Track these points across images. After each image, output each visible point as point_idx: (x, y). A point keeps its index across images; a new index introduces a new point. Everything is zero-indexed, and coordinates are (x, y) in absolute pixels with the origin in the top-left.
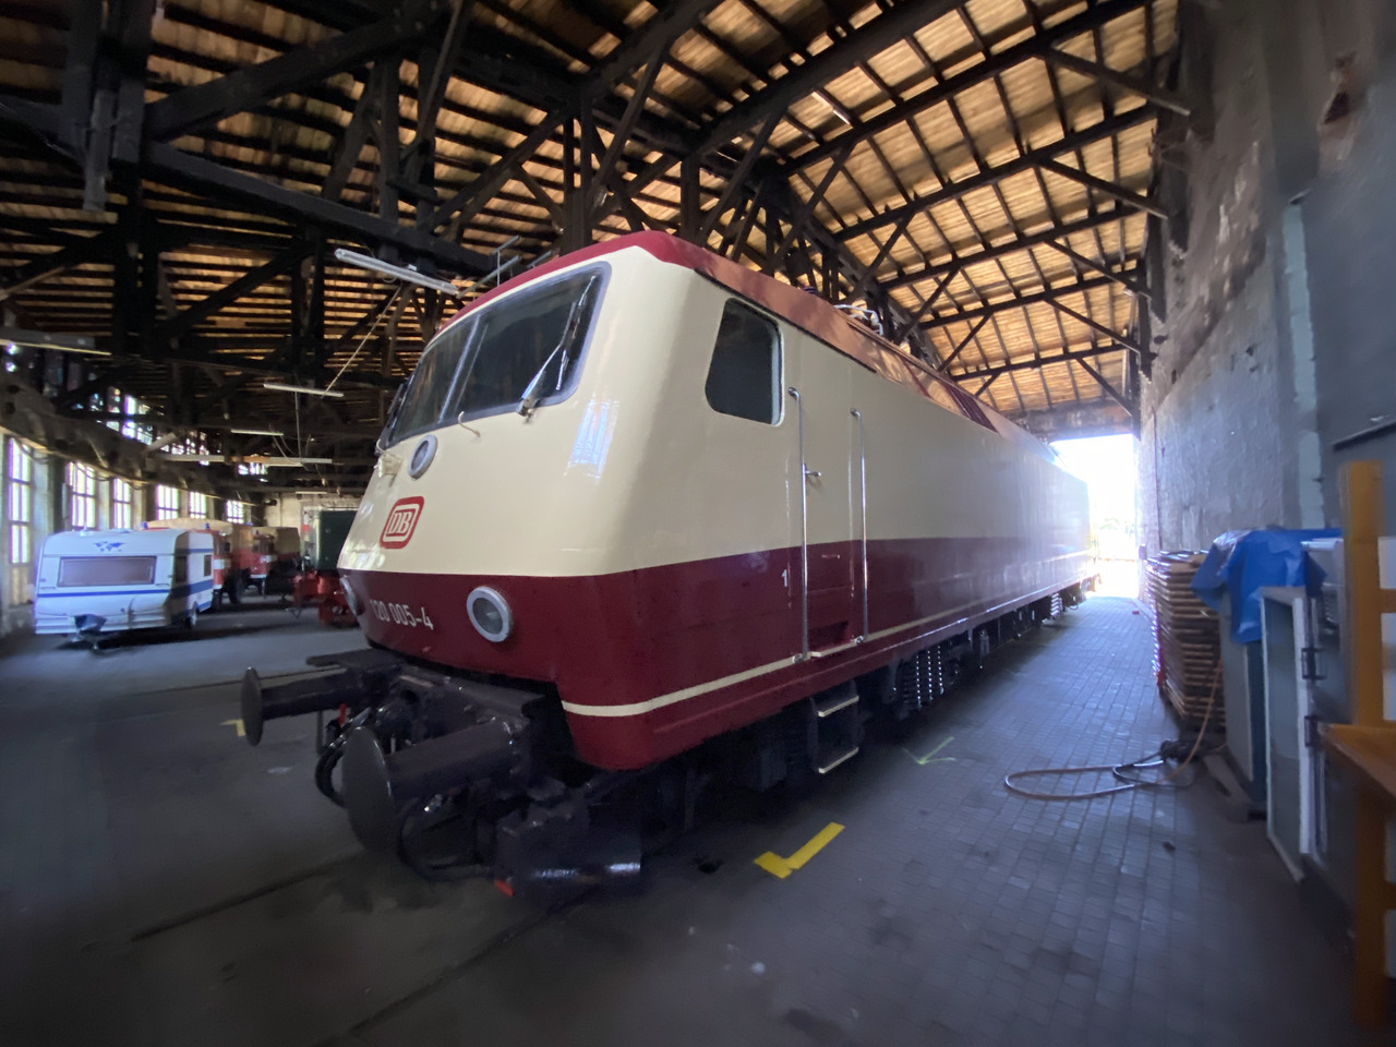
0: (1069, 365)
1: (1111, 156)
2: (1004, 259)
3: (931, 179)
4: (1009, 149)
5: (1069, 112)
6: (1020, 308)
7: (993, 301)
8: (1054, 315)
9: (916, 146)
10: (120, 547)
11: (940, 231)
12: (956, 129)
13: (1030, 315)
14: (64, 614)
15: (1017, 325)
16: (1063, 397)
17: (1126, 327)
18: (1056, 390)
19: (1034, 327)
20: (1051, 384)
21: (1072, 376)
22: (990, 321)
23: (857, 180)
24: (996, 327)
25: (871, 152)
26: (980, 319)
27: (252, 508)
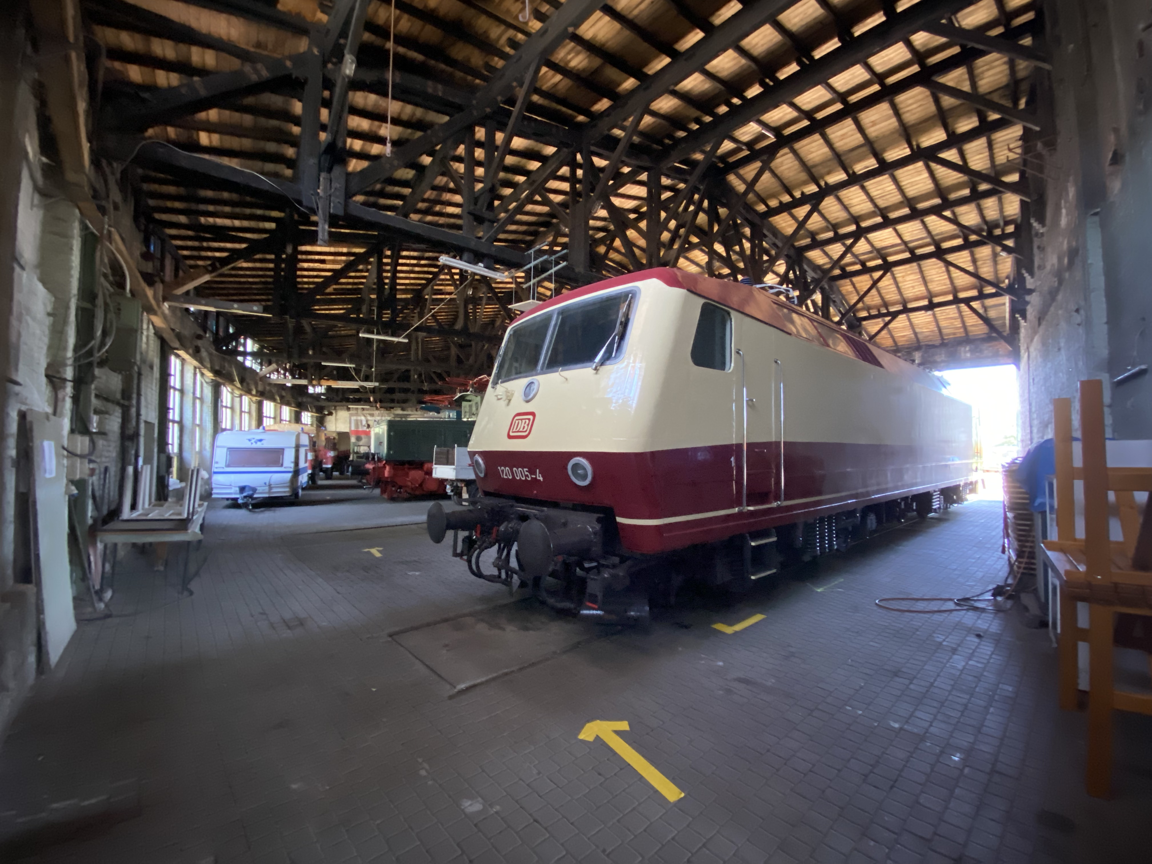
0: (958, 308)
1: (987, 150)
2: (900, 227)
3: (839, 171)
4: (902, 147)
5: (950, 121)
6: (915, 264)
7: (891, 259)
8: (944, 269)
9: (826, 150)
10: (262, 442)
11: (846, 208)
12: (859, 135)
13: (924, 269)
14: (231, 485)
15: (912, 277)
16: (954, 334)
17: (1008, 277)
18: (946, 328)
19: (928, 278)
20: (943, 324)
21: (962, 317)
22: (889, 274)
23: (779, 175)
24: (894, 278)
25: (791, 155)
26: (880, 273)
27: (317, 417)
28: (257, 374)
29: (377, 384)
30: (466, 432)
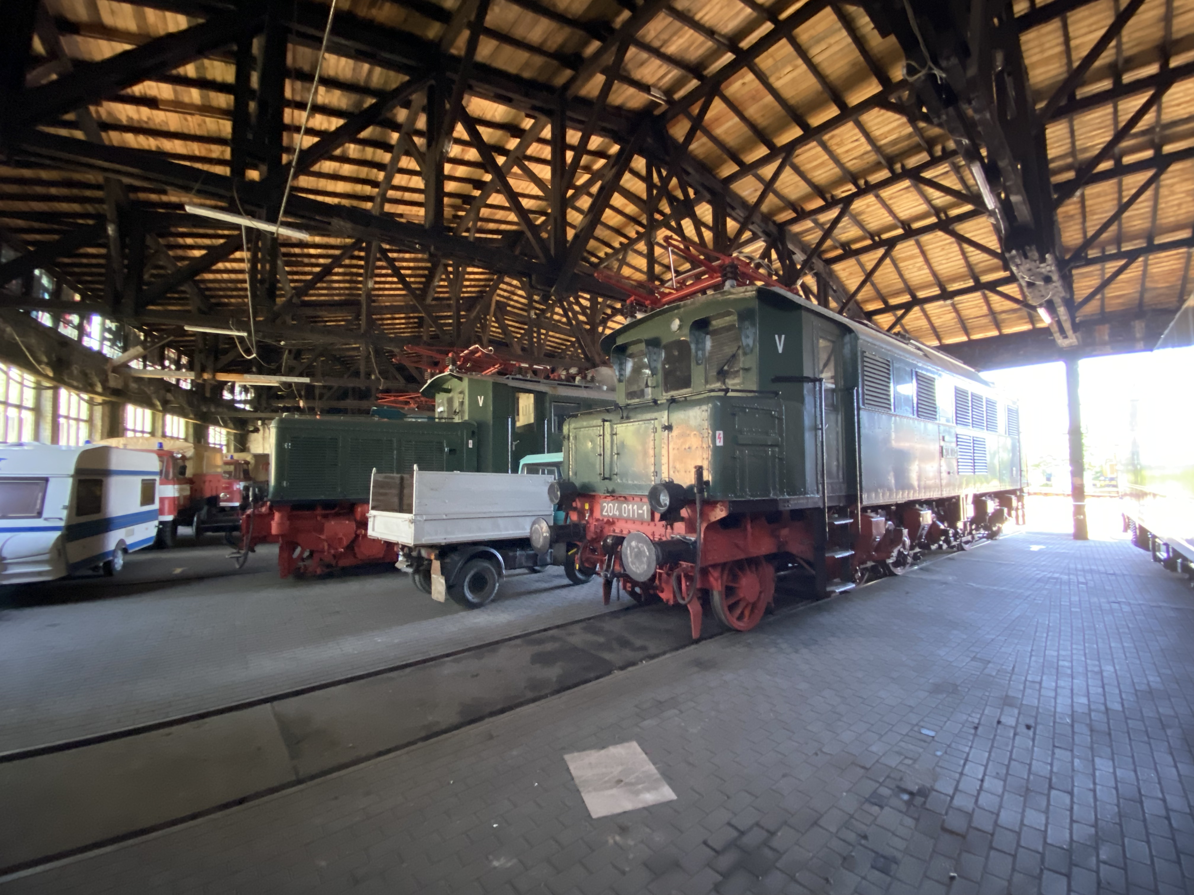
27: (235, 434)
28: (105, 359)
29: (307, 380)
30: (441, 443)
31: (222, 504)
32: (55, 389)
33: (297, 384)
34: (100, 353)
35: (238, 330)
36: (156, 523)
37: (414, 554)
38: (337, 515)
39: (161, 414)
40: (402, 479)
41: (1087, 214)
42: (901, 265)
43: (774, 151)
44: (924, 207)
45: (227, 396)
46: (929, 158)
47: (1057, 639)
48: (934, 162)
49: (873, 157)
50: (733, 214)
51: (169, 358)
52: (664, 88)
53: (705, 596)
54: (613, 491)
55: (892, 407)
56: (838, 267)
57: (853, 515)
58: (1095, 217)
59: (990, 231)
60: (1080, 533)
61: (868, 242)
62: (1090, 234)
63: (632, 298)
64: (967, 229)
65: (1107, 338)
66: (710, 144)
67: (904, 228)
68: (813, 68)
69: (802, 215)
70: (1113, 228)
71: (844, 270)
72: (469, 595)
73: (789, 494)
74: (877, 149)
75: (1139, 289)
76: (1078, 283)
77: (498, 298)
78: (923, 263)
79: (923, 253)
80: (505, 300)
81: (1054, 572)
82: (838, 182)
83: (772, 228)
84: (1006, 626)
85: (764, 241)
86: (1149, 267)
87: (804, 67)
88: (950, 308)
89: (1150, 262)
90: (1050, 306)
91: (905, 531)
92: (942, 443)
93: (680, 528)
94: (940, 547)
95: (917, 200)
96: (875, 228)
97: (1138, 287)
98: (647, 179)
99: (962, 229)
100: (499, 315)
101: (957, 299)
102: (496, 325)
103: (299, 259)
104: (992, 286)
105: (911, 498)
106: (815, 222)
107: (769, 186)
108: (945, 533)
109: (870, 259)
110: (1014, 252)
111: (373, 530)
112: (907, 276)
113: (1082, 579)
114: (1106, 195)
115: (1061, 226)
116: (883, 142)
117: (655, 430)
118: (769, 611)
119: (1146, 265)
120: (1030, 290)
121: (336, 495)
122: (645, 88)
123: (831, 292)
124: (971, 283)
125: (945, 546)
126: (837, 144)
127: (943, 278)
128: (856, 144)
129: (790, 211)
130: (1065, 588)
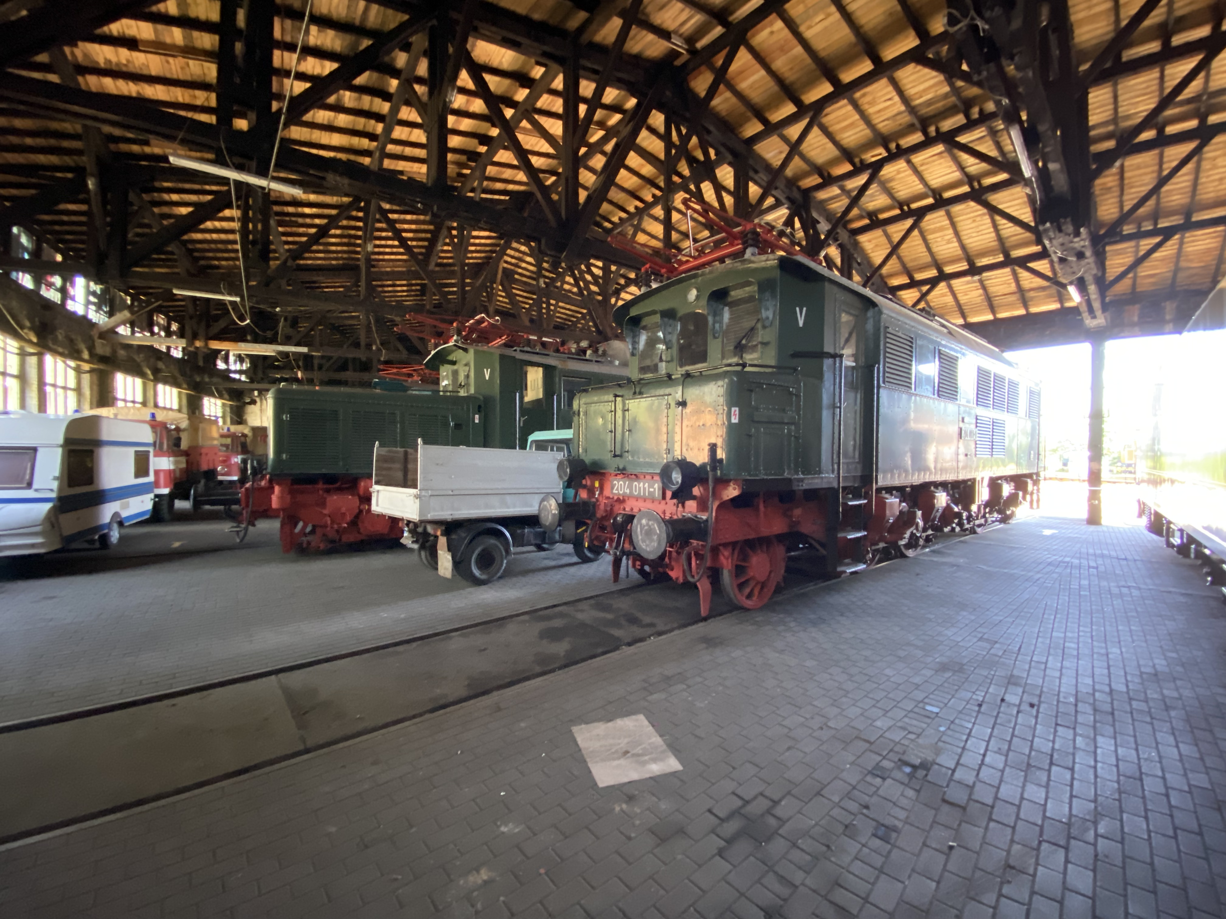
27: (231, 406)
28: (92, 325)
29: (304, 350)
30: (446, 418)
31: (220, 478)
32: (40, 355)
33: (294, 353)
34: (85, 318)
35: (230, 294)
36: (152, 496)
37: (420, 530)
38: (340, 490)
39: (152, 384)
40: (406, 453)
41: (1125, 187)
42: (930, 237)
43: (802, 109)
44: (957, 175)
45: (221, 365)
46: (964, 121)
47: (1064, 621)
48: (970, 125)
49: (906, 119)
50: (756, 177)
51: (158, 325)
52: (686, 34)
53: (714, 575)
54: (624, 469)
55: (913, 386)
56: (863, 239)
57: (867, 496)
58: (1133, 190)
59: (1025, 203)
60: (1094, 519)
61: (897, 212)
62: (1126, 208)
63: (648, 266)
64: (999, 199)
65: (1136, 319)
66: (734, 100)
67: (935, 198)
68: (847, 16)
69: (828, 180)
70: (1151, 203)
71: (869, 241)
72: (476, 572)
73: (803, 473)
74: (912, 109)
75: (1173, 268)
76: (1111, 260)
77: (505, 265)
78: (953, 235)
79: (953, 225)
80: (512, 268)
81: (1065, 556)
82: (868, 145)
83: (796, 195)
84: (1015, 607)
85: (787, 208)
86: (1185, 246)
87: (837, 16)
88: (978, 284)
89: (1186, 240)
90: (1081, 284)
91: (919, 513)
92: (961, 425)
93: (691, 506)
94: (953, 529)
95: (950, 167)
96: (904, 197)
97: (1172, 266)
98: (666, 138)
99: (994, 200)
100: (506, 284)
101: (985, 274)
102: (504, 294)
103: (293, 219)
104: (1023, 262)
105: (927, 480)
106: (842, 188)
107: (795, 148)
108: (959, 515)
109: (897, 230)
110: (1048, 225)
111: (377, 505)
112: (935, 250)
113: (1092, 564)
114: (1147, 166)
115: (1098, 199)
116: (917, 102)
117: (669, 406)
118: (778, 590)
119: (1181, 243)
120: (1061, 266)
121: (338, 469)
122: (664, 34)
123: (855, 265)
124: (1001, 258)
125: (958, 529)
126: (869, 103)
127: (972, 252)
128: (889, 103)
129: (816, 176)
130: (1075, 572)
